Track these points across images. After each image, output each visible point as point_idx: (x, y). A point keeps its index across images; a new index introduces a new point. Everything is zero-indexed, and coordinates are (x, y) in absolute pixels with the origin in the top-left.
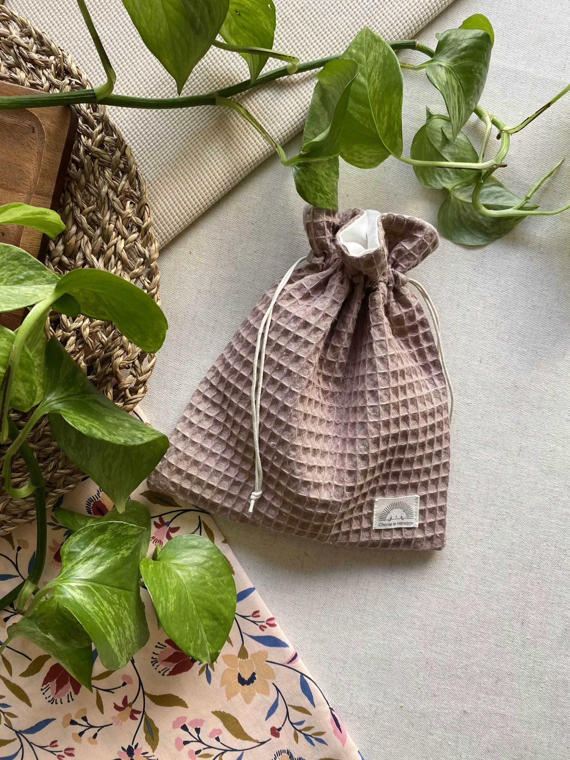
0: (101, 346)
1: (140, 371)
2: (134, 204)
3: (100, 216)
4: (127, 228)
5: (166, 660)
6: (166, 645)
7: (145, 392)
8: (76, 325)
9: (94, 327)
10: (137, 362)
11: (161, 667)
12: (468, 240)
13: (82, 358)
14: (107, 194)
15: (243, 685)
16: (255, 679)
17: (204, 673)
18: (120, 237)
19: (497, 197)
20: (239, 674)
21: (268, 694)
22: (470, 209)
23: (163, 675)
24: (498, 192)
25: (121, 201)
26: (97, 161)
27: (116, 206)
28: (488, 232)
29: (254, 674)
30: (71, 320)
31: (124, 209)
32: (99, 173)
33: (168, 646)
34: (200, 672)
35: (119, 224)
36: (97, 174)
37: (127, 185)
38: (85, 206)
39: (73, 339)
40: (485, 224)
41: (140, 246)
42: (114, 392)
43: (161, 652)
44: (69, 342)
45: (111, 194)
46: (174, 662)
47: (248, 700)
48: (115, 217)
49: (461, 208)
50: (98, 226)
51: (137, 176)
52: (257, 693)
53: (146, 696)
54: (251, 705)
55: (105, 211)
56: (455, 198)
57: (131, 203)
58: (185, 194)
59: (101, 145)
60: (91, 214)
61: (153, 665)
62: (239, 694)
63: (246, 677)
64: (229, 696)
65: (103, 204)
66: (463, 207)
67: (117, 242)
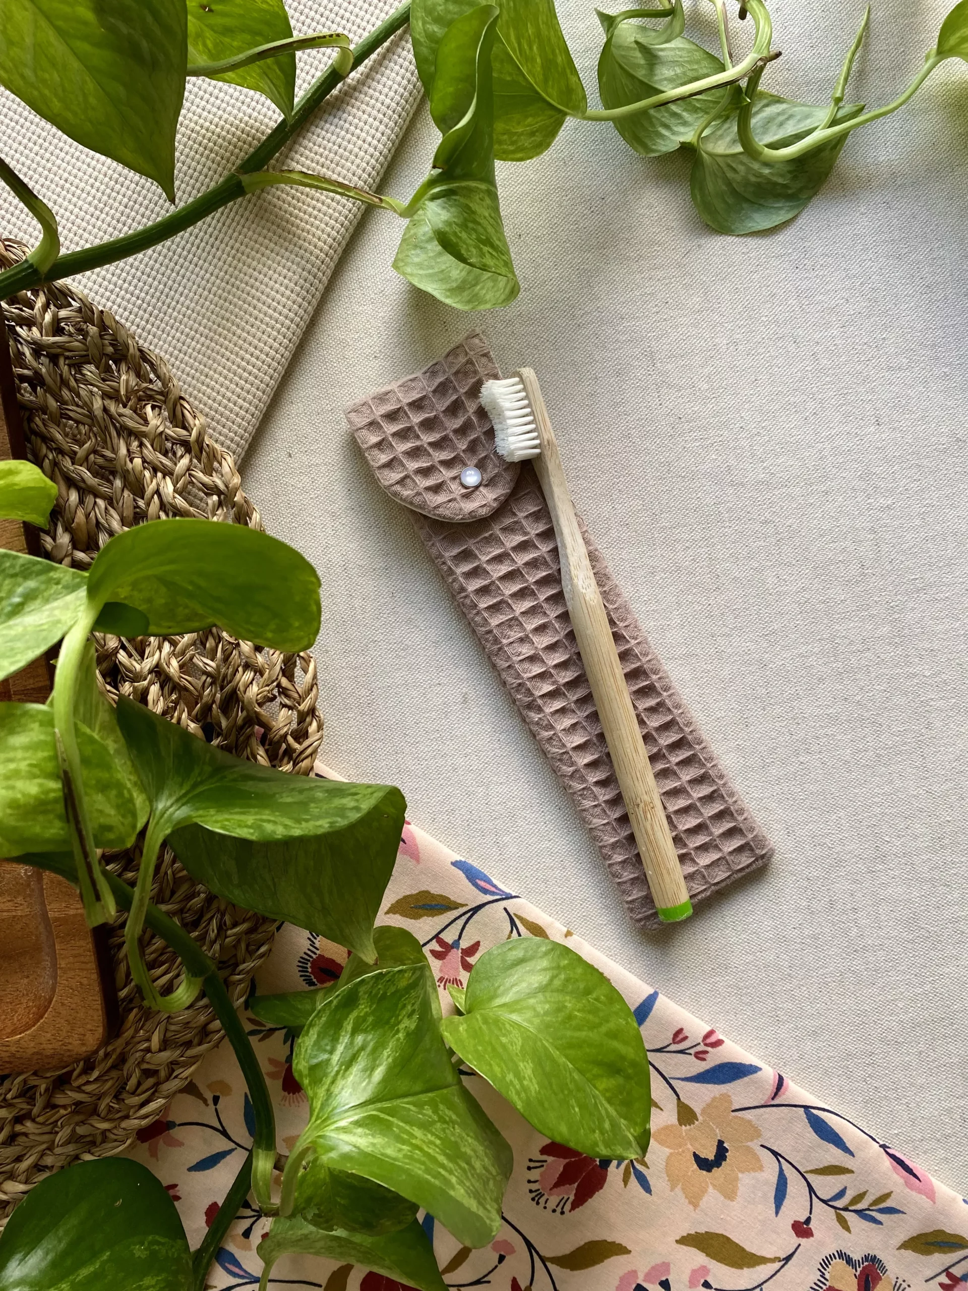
0: (209, 680)
1: (296, 695)
2: (160, 408)
3: (108, 453)
4: (165, 454)
5: (556, 1185)
6: (544, 1157)
7: (320, 727)
8: (148, 663)
9: (183, 653)
10: (284, 682)
11: (553, 1201)
12: (762, 221)
13: (185, 715)
14: (105, 410)
15: (709, 1171)
16: (727, 1150)
17: (633, 1180)
18: (159, 475)
19: (781, 124)
20: (695, 1155)
21: (761, 1168)
22: (742, 163)
23: (562, 1213)
24: (779, 114)
25: (135, 412)
26: (61, 361)
27: (130, 423)
28: (790, 192)
29: (720, 1143)
30: (138, 657)
31: (146, 422)
32: (76, 380)
33: (550, 1159)
34: (626, 1181)
35: (149, 452)
36: (73, 383)
37: (133, 381)
38: (76, 448)
39: (154, 689)
40: (780, 180)
41: (200, 475)
42: (267, 751)
43: (541, 1175)
44: (150, 698)
45: (112, 407)
46: (571, 1182)
47: (730, 1194)
48: (135, 444)
49: (726, 169)
50: (114, 473)
51: (143, 355)
52: (740, 1175)
53: (548, 1264)
54: (738, 1199)
55: (115, 440)
56: (710, 154)
57: (153, 407)
58: (237, 355)
59: (57, 328)
60: (92, 457)
61: (538, 1203)
62: (711, 1189)
63: (709, 1154)
64: (694, 1202)
65: (105, 430)
66: (729, 166)
67: (158, 485)
